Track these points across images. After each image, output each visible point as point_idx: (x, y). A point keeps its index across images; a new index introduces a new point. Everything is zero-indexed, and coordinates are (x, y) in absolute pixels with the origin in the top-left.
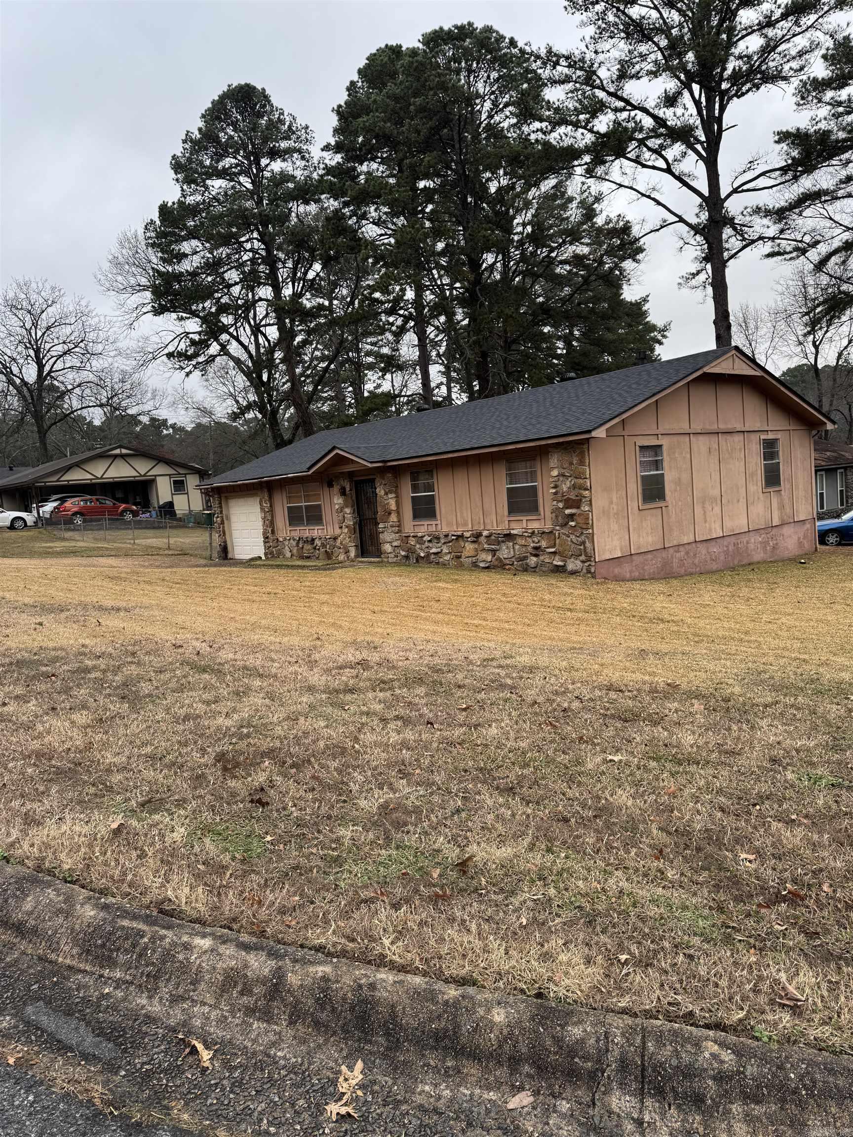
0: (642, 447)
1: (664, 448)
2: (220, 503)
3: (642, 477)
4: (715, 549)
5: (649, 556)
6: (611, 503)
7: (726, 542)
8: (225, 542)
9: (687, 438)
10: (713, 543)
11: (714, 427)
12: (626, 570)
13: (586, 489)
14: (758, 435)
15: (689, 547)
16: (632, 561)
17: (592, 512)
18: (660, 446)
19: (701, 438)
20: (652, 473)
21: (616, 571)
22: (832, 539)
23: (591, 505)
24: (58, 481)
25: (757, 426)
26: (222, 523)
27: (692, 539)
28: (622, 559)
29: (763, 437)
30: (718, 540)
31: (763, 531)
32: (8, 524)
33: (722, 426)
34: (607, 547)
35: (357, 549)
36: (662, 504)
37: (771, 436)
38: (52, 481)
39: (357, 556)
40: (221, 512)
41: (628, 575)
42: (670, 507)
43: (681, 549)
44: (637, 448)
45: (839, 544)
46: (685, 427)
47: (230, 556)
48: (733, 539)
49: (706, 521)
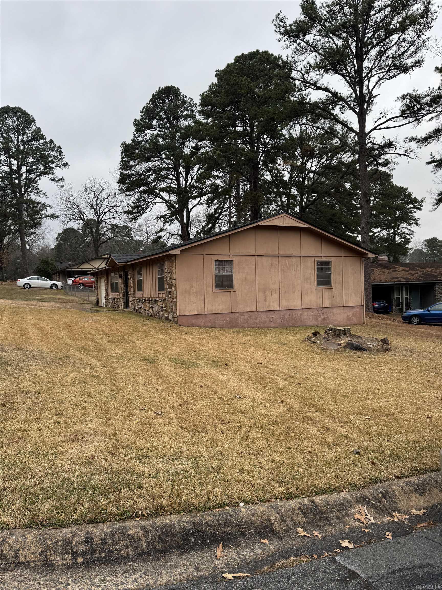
0: (216, 261)
1: (234, 262)
2: (97, 280)
3: (216, 276)
4: (273, 316)
5: (220, 316)
6: (192, 287)
7: (282, 313)
8: (98, 299)
9: (253, 258)
10: (272, 313)
11: (276, 253)
12: (201, 321)
13: (173, 279)
14: (313, 259)
15: (253, 313)
16: (206, 318)
17: (176, 290)
18: (232, 261)
19: (264, 258)
20: (224, 274)
21: (193, 321)
22: (415, 320)
23: (175, 287)
24: (77, 268)
25: (313, 253)
26: (97, 289)
27: (255, 310)
28: (198, 316)
29: (317, 259)
30: (276, 312)
31: (315, 310)
32: (49, 286)
33: (282, 253)
34: (187, 309)
35: (124, 304)
36: (230, 289)
37: (324, 259)
38: (75, 268)
39: (124, 308)
40: (97, 284)
41: (202, 324)
42: (237, 291)
43: (245, 314)
44: (214, 262)
45: (419, 324)
46: (253, 252)
47: (100, 305)
48: (289, 312)
49: (266, 301)
